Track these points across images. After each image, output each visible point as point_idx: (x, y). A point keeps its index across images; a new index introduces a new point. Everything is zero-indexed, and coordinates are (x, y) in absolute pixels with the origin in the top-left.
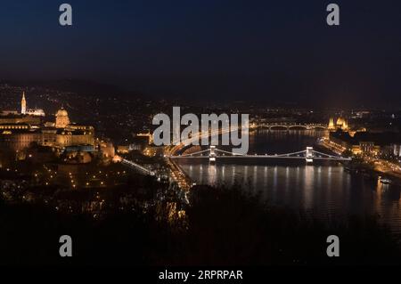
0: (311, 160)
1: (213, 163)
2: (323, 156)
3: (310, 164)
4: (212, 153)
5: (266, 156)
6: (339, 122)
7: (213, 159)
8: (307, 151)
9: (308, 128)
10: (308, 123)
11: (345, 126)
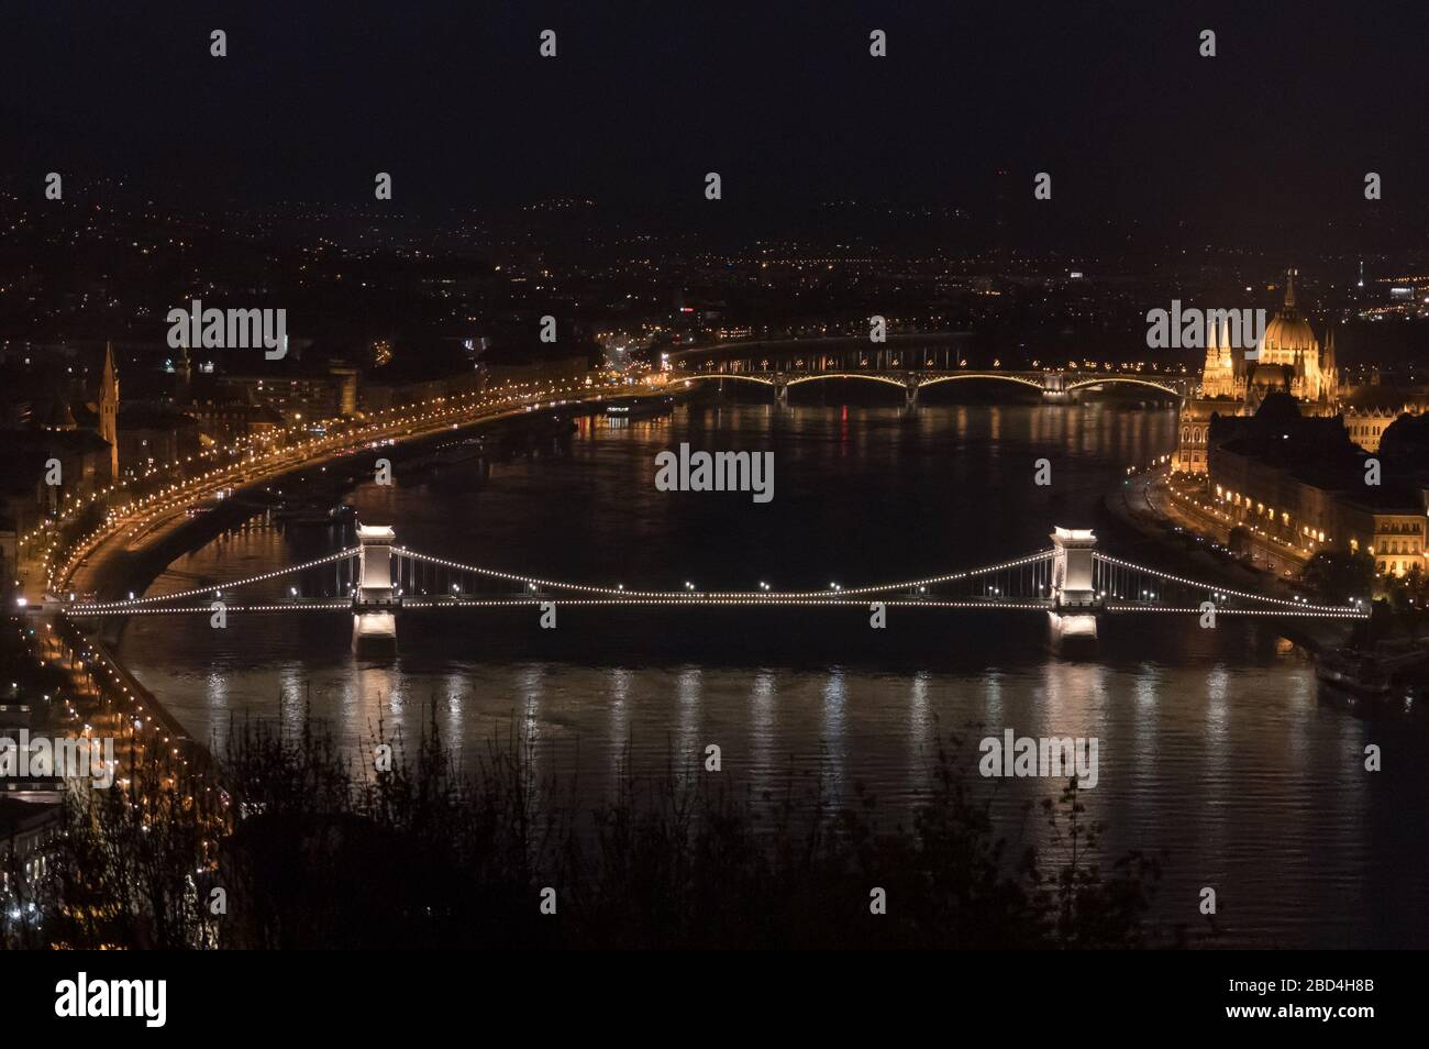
0: (1084, 624)
1: (377, 651)
2: (1169, 593)
3: (1076, 651)
4: (374, 580)
5: (765, 595)
6: (1272, 348)
7: (378, 623)
8: (1060, 557)
9: (1053, 389)
10: (1055, 358)
11: (1316, 379)
